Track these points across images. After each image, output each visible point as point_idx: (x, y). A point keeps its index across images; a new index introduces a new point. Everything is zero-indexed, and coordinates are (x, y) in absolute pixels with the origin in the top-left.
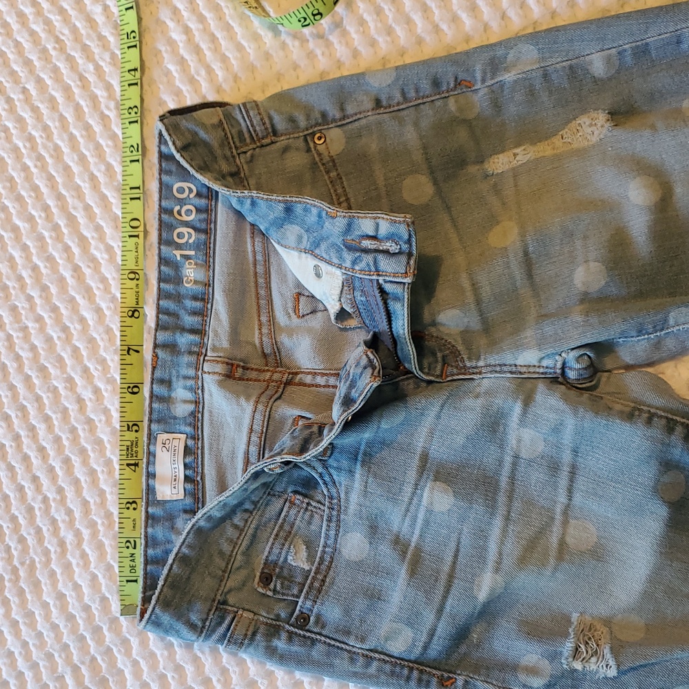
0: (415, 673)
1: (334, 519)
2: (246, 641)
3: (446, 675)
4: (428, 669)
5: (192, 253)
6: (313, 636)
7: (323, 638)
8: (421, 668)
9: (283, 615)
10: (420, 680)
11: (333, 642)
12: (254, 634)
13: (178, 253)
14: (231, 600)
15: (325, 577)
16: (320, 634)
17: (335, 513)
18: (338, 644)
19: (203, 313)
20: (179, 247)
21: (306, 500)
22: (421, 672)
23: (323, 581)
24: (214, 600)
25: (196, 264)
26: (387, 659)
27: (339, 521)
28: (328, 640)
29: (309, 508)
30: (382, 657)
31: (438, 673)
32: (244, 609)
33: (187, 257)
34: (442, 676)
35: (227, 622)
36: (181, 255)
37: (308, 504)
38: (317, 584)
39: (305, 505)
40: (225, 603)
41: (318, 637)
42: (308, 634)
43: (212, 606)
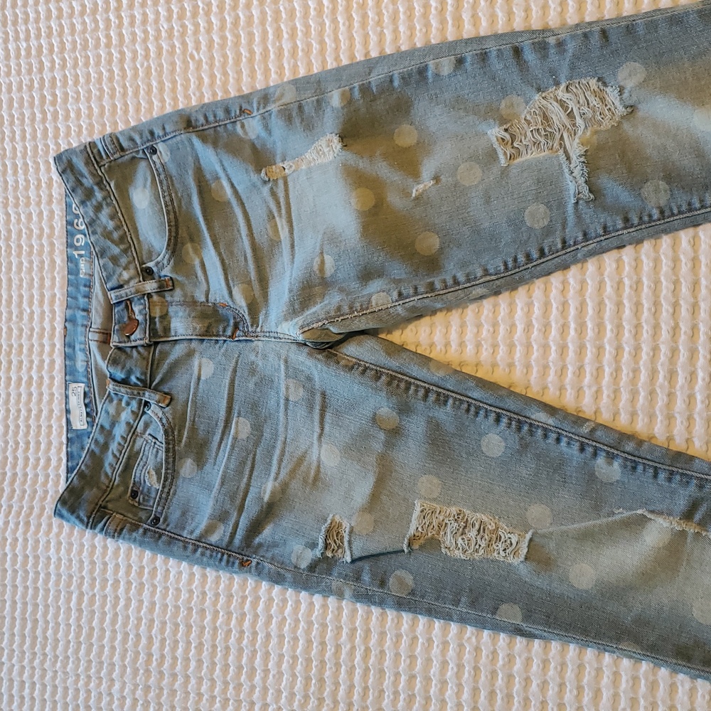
0: (225, 556)
1: (171, 450)
2: (116, 534)
3: (245, 558)
4: (234, 554)
5: (83, 252)
6: (160, 531)
7: (167, 533)
8: (230, 553)
9: (143, 518)
10: (228, 562)
11: (173, 535)
12: (122, 530)
13: (76, 253)
14: (110, 506)
15: (170, 490)
16: (165, 530)
17: (171, 446)
18: (176, 537)
19: (88, 296)
20: (77, 249)
21: (154, 440)
22: (229, 556)
23: (168, 493)
24: (97, 504)
25: (86, 261)
26: (208, 546)
27: (174, 451)
28: (170, 534)
29: (156, 446)
30: (205, 545)
31: (240, 557)
32: (117, 513)
33: (81, 256)
34: (243, 559)
35: (104, 520)
36: (78, 255)
37: (155, 443)
38: (164, 496)
39: (153, 444)
40: (105, 507)
41: (164, 532)
42: (157, 530)
43: (95, 508)
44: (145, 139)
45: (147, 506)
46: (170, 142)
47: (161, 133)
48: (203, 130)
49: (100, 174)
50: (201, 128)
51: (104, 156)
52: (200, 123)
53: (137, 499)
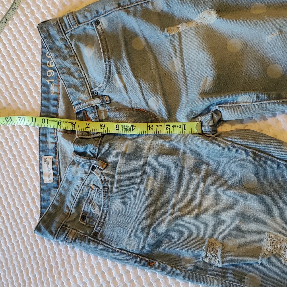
0: (138, 260)
1: (107, 196)
2: (72, 242)
3: (151, 261)
4: (144, 258)
5: (53, 80)
6: (98, 241)
7: (102, 243)
8: (141, 257)
9: (88, 232)
10: (140, 262)
11: (106, 245)
12: (76, 239)
13: (48, 81)
14: (69, 225)
15: (105, 217)
16: (101, 241)
17: (106, 193)
18: (108, 246)
19: (56, 106)
20: (48, 78)
21: (97, 188)
22: (141, 259)
23: (105, 219)
24: (61, 224)
25: (55, 85)
26: (127, 253)
28: (104, 244)
29: (98, 192)
30: (125, 252)
31: (148, 260)
32: (73, 229)
33: (51, 82)
34: (150, 261)
35: (65, 233)
36: (50, 82)
37: (98, 190)
38: (102, 220)
39: (96, 190)
40: (66, 226)
41: (100, 242)
42: (97, 241)
43: (60, 226)
44: (93, 16)
45: (91, 225)
46: (108, 16)
47: (103, 12)
48: (128, 8)
49: (66, 38)
50: (126, 7)
51: (68, 28)
52: (126, 4)
53: (85, 221)
